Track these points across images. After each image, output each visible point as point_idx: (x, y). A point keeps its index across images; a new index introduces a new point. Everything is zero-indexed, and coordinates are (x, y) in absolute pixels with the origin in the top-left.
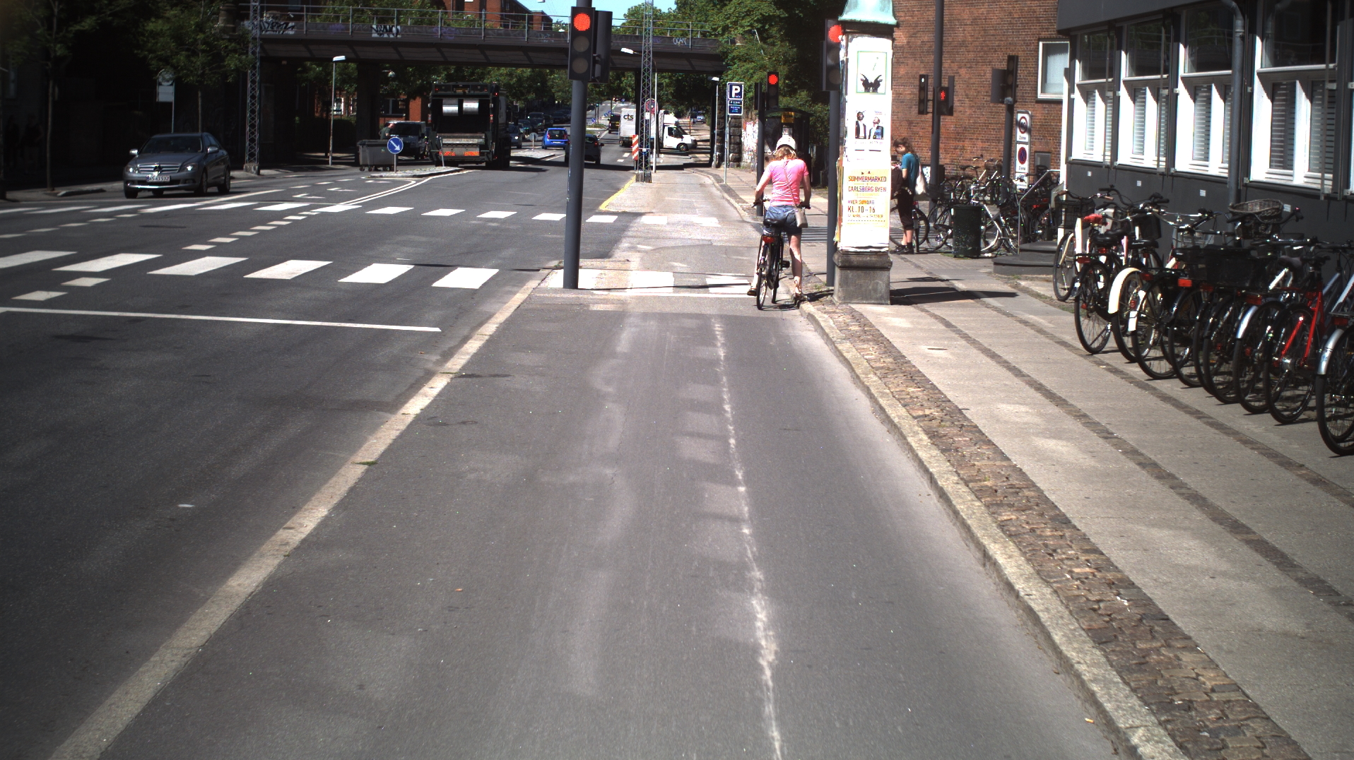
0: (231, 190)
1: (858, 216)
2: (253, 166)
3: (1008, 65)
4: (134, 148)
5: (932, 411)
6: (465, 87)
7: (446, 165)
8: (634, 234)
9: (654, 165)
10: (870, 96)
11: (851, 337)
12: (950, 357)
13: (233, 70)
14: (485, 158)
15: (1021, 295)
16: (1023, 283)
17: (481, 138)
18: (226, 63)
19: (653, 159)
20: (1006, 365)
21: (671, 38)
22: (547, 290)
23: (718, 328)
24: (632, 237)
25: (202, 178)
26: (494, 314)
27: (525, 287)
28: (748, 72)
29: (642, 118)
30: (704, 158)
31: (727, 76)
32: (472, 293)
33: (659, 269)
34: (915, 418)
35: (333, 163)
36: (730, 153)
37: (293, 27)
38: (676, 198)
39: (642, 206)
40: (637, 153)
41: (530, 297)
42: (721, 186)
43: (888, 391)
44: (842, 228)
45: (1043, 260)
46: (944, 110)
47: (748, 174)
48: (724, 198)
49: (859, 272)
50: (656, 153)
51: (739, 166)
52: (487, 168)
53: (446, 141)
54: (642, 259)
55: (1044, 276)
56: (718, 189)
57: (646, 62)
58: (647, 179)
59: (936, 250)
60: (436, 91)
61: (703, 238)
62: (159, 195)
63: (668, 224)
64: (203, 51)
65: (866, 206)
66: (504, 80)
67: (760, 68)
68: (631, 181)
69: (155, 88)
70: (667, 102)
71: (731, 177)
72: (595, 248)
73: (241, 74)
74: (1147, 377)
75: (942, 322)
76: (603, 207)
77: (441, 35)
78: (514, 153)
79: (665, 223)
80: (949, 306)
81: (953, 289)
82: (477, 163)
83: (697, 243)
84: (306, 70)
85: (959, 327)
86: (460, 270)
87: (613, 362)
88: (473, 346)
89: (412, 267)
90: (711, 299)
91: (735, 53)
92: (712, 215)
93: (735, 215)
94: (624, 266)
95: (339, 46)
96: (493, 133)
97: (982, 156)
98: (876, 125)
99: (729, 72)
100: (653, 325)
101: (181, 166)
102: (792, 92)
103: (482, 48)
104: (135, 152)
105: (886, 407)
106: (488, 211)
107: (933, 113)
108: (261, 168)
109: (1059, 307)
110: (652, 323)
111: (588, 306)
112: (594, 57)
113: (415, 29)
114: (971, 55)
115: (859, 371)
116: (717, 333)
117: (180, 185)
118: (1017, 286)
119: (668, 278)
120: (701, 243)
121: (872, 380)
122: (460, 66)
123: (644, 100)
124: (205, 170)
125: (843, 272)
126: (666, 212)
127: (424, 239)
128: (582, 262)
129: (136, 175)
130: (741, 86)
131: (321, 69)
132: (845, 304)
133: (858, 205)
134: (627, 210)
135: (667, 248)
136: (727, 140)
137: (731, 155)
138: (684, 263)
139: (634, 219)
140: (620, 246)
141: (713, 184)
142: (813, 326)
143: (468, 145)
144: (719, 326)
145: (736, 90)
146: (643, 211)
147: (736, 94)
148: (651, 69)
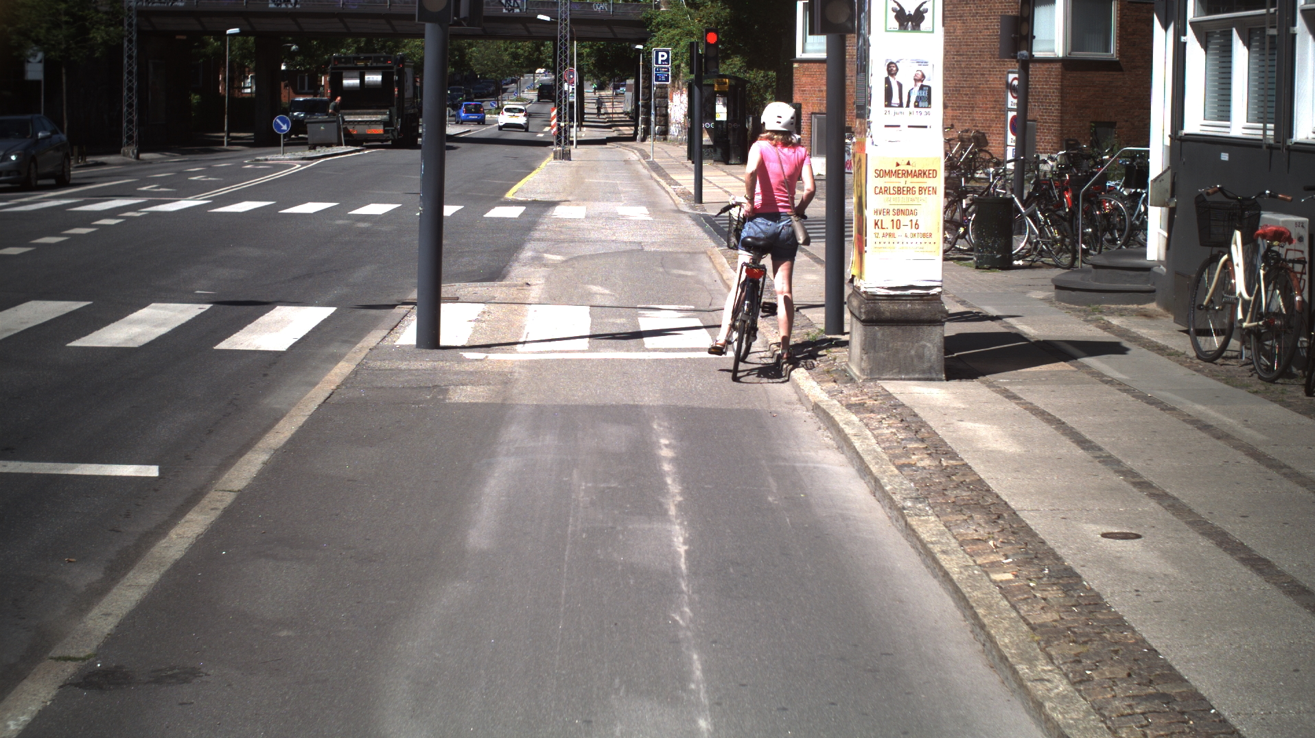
1: (893, 236)
2: (130, 150)
6: (367, 59)
7: (347, 144)
8: (543, 235)
9: (574, 140)
11: (925, 493)
13: (101, 44)
14: (390, 135)
17: (385, 114)
19: (574, 133)
22: (394, 352)
24: (539, 240)
25: (30, 169)
28: (673, 39)
29: (561, 89)
30: (628, 131)
31: (651, 43)
33: (570, 302)
35: (229, 144)
36: (656, 125)
38: (596, 180)
39: (558, 192)
40: (555, 129)
41: (356, 371)
42: (648, 162)
44: (866, 256)
47: (675, 148)
48: (652, 178)
49: (894, 329)
50: (577, 126)
51: (665, 139)
52: (394, 147)
53: (352, 118)
54: (548, 279)
56: (645, 167)
57: (564, 30)
58: (566, 156)
60: (335, 65)
61: (631, 239)
63: (587, 217)
65: (905, 219)
67: (687, 35)
68: (548, 159)
69: (23, 67)
70: (589, 72)
71: (658, 152)
76: (509, 195)
79: (583, 216)
82: (382, 141)
83: (623, 247)
84: (205, 44)
86: (279, 310)
89: (208, 306)
90: (649, 364)
91: (659, 19)
92: (640, 203)
93: (667, 202)
94: (519, 296)
95: (233, 17)
96: (398, 109)
98: (919, 84)
99: (654, 39)
100: (549, 442)
103: (387, 17)
106: (367, 205)
108: (141, 151)
115: (1005, 643)
116: (666, 467)
119: (578, 319)
120: (629, 247)
121: (1054, 687)
122: (372, 37)
123: (562, 69)
125: (869, 328)
126: (585, 200)
127: (257, 253)
130: (668, 53)
131: (219, 43)
132: (871, 380)
133: (891, 217)
134: (539, 198)
135: (584, 257)
136: (653, 112)
137: (657, 127)
138: (607, 288)
139: (546, 211)
140: (521, 256)
141: (639, 160)
142: (834, 439)
143: (371, 122)
144: (667, 442)
145: (663, 56)
146: (557, 199)
147: (662, 61)
148: (568, 36)
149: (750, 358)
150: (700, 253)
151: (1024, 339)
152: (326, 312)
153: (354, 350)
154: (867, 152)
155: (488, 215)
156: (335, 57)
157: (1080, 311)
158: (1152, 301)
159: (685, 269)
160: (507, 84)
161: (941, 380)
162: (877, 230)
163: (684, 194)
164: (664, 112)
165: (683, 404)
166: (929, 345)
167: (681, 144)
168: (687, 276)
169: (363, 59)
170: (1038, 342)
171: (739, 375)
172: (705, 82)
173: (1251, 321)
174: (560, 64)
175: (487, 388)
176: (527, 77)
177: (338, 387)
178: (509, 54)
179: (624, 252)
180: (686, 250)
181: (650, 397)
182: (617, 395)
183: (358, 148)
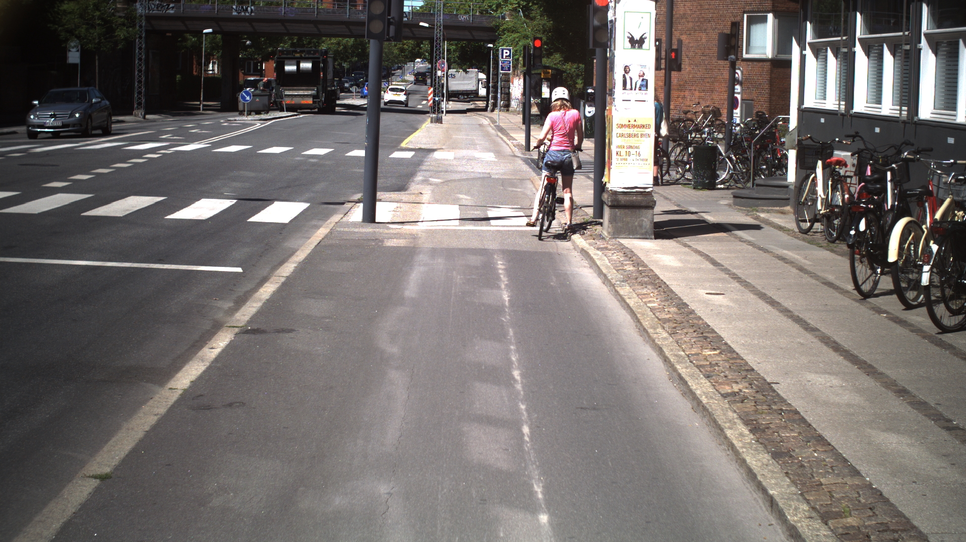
0: (112, 132)
1: (626, 160)
2: (140, 113)
3: (731, 30)
4: (35, 100)
5: (740, 386)
6: (301, 52)
7: (288, 110)
8: (428, 168)
9: (444, 110)
10: (636, 52)
11: (627, 279)
12: (731, 304)
13: (123, 39)
14: (317, 105)
15: (766, 229)
16: (762, 215)
17: (314, 90)
18: (116, 34)
19: (443, 105)
20: (789, 314)
21: (457, 15)
22: (349, 224)
23: (500, 265)
24: (425, 171)
25: (87, 123)
26: (296, 250)
27: (329, 221)
28: (514, 40)
29: (435, 74)
30: (481, 104)
31: (499, 43)
32: (279, 228)
33: (446, 203)
34: (725, 396)
35: (203, 110)
36: (501, 101)
37: (173, 8)
38: (460, 136)
39: (435, 143)
40: (431, 102)
41: (331, 232)
42: (495, 126)
43: (683, 353)
44: (611, 171)
45: (776, 194)
46: (675, 67)
47: (514, 116)
48: (498, 136)
49: (626, 211)
50: (446, 100)
51: (508, 110)
52: (319, 113)
53: (287, 93)
54: (433, 191)
55: (778, 208)
56: (493, 129)
57: (438, 33)
58: (439, 121)
59: (676, 182)
60: (280, 55)
61: (483, 171)
62: (56, 136)
63: (455, 158)
64: (99, 25)
65: (633, 151)
66: (334, 47)
67: (524, 37)
68: (427, 123)
69: (66, 54)
70: (454, 63)
71: (502, 119)
72: (394, 181)
73: (130, 44)
74: (937, 330)
75: (707, 260)
76: (403, 145)
77: (284, 13)
78: (338, 102)
79: (452, 158)
80: (706, 240)
81: (704, 221)
82: (311, 109)
83: (479, 176)
84: (185, 40)
85: (726, 266)
86: (277, 204)
87: (400, 310)
88: (267, 291)
89: (235, 201)
90: (493, 232)
91: (505, 26)
92: (490, 151)
93: (507, 150)
94: (418, 200)
95: (208, 21)
96: (323, 87)
97: (699, 103)
98: (641, 78)
99: (501, 40)
100: (440, 261)
101: (71, 114)
102: (549, 54)
103: (315, 23)
104: (36, 102)
105: (687, 379)
106: (312, 149)
107: (665, 69)
108: (146, 113)
109: (804, 240)
110: (440, 260)
111: (382, 241)
112: (389, 19)
113: (265, 8)
114: (691, 25)
115: (646, 324)
116: (500, 271)
117: (70, 129)
118: (757, 218)
119: (454, 211)
120: (482, 176)
121: (662, 335)
122: (301, 36)
123: (437, 61)
124: (90, 116)
126: (453, 148)
127: (252, 174)
128: (379, 195)
129: (36, 121)
130: (510, 50)
131: (196, 39)
132: (614, 238)
133: (625, 150)
134: (423, 147)
135: (455, 181)
136: (499, 91)
137: (502, 102)
138: (468, 196)
139: (428, 155)
140: (415, 179)
141: (489, 124)
142: (588, 264)
143: (304, 95)
144: (501, 263)
145: (506, 53)
146: (435, 148)
147: (506, 56)
148: (442, 38)
149: (550, 230)
150: (526, 179)
151: (707, 223)
152: (303, 206)
153: (326, 223)
154: (613, 114)
155: (391, 156)
156: (280, 51)
157: (745, 210)
158: (788, 205)
159: (516, 188)
160: (394, 70)
161: (651, 239)
162: (618, 157)
163: (518, 146)
164: (507, 91)
165: (511, 248)
166: (645, 220)
167: (518, 114)
168: (517, 191)
169: (298, 53)
170: (714, 224)
171: (542, 238)
172: (533, 72)
173: (825, 210)
174: (436, 57)
175: (404, 240)
176: (410, 65)
177: (323, 239)
178: (397, 49)
179: (480, 178)
180: (517, 178)
181: (492, 245)
182: (475, 244)
183: (296, 113)
